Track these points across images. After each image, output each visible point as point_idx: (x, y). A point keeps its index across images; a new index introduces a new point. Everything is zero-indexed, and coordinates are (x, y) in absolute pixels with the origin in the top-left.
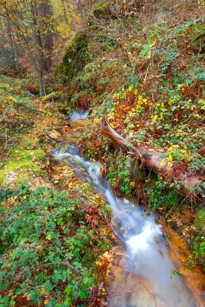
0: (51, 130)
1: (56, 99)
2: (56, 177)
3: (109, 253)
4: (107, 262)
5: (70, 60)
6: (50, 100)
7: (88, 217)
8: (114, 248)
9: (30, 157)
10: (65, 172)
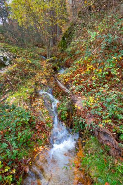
0: (43, 79)
1: (53, 61)
2: (34, 103)
3: (42, 147)
4: (39, 151)
5: (65, 39)
6: (49, 62)
7: (38, 126)
8: (46, 146)
9: (26, 92)
10: (39, 102)
